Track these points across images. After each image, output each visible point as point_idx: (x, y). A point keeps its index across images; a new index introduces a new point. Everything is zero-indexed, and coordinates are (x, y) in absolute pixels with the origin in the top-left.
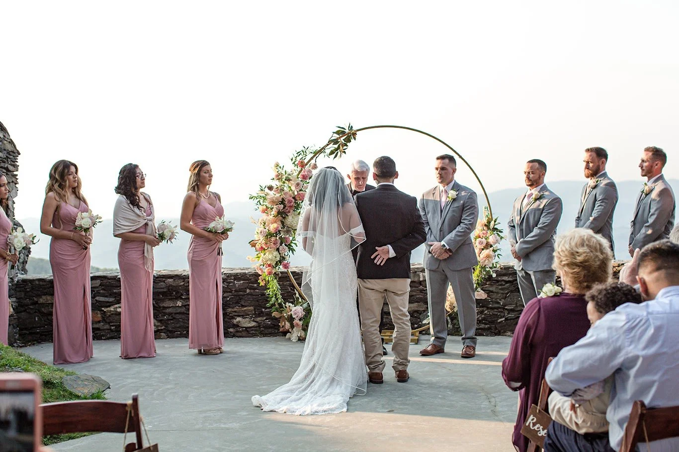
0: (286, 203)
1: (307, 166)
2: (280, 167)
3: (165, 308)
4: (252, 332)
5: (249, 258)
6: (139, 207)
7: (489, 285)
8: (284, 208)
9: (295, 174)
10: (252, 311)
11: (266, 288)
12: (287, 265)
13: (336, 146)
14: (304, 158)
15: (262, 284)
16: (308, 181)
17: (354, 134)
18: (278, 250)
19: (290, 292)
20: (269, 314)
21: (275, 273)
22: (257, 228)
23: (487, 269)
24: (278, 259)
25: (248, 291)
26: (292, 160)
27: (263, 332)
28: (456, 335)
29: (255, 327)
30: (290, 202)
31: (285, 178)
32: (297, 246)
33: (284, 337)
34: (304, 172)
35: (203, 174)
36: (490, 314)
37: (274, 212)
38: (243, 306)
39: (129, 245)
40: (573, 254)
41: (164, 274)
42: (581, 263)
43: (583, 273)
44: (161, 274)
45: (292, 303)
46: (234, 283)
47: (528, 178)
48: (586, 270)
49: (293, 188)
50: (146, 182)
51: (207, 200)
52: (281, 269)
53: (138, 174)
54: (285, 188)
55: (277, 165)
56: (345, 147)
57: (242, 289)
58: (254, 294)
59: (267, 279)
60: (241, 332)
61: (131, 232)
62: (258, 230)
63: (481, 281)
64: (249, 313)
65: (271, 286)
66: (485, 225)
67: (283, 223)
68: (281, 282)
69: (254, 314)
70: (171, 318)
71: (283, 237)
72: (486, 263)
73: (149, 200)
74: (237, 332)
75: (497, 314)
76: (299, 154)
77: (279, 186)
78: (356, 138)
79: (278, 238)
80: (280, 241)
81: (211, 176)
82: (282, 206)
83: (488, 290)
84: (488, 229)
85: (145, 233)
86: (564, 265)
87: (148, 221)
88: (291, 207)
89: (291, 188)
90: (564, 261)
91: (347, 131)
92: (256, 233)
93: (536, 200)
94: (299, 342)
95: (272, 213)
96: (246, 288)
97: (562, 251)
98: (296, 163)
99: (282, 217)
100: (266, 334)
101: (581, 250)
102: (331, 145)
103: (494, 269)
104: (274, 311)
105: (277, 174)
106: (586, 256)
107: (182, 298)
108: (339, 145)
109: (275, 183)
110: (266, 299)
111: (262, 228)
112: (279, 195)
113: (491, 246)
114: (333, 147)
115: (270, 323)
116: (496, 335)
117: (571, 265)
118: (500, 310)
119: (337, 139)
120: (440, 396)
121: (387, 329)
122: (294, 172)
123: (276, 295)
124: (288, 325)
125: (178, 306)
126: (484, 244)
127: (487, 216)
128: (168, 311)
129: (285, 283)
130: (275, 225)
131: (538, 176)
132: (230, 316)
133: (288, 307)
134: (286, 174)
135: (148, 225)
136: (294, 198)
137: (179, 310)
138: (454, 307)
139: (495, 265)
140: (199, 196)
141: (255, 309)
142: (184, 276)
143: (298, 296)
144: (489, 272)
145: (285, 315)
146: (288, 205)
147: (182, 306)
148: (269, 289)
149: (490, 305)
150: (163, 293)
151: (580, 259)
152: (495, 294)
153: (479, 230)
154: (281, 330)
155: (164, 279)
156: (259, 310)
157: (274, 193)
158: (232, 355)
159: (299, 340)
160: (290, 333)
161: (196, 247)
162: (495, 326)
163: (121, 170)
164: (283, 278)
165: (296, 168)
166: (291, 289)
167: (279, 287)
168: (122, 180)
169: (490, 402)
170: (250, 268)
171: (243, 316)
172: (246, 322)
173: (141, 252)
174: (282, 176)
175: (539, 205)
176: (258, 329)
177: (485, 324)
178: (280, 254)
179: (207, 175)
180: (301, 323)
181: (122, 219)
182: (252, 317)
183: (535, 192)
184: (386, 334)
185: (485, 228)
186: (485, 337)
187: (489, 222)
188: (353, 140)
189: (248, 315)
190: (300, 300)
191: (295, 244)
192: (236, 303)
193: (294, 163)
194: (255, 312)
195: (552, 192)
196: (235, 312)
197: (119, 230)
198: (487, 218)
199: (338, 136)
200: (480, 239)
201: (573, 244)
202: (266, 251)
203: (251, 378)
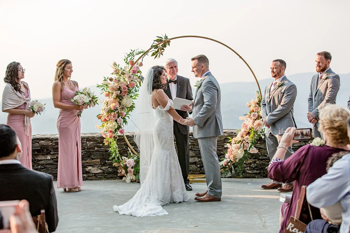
0: (122, 89)
1: (136, 64)
2: (117, 65)
3: (39, 160)
4: (99, 177)
5: (97, 127)
6: (20, 92)
7: (259, 144)
8: (121, 93)
9: (128, 70)
10: (98, 162)
11: (109, 147)
12: (123, 131)
13: (156, 50)
14: (133, 58)
15: (106, 144)
16: (136, 74)
17: (169, 42)
18: (116, 121)
19: (125, 149)
20: (111, 164)
21: (114, 137)
22: (102, 106)
23: (258, 133)
24: (116, 127)
25: (96, 149)
26: (125, 60)
27: (106, 177)
28: (237, 178)
29: (101, 173)
30: (124, 89)
31: (121, 73)
32: (129, 118)
33: (121, 180)
34: (134, 68)
35: (66, 69)
36: (260, 164)
37: (114, 95)
38: (93, 159)
39: (14, 118)
40: (332, 122)
41: (38, 137)
42: (338, 127)
43: (339, 134)
44: (36, 138)
45: (126, 156)
46: (86, 143)
47: (273, 72)
48: (341, 131)
49: (126, 79)
50: (25, 74)
51: (68, 87)
52: (119, 133)
53: (20, 69)
54: (121, 80)
55: (115, 64)
56: (162, 51)
57: (92, 147)
58: (100, 151)
59: (109, 141)
60: (91, 176)
61: (15, 108)
62: (103, 107)
63: (254, 141)
64: (97, 164)
65: (112, 145)
66: (257, 103)
67: (120, 103)
68: (119, 142)
69: (100, 165)
70: (43, 167)
71: (119, 112)
72: (257, 129)
73: (27, 87)
74: (89, 176)
75: (265, 164)
76: (129, 56)
77: (117, 78)
78: (170, 44)
79: (116, 113)
80: (117, 115)
81: (71, 71)
82: (119, 92)
83: (258, 147)
84: (259, 106)
85: (25, 109)
86: (327, 129)
87: (27, 101)
88: (125, 92)
89: (125, 80)
90: (327, 126)
91: (164, 39)
92: (101, 110)
93: (279, 86)
94: (132, 183)
95: (113, 96)
96: (94, 147)
97: (325, 120)
98: (128, 62)
99: (120, 99)
100: (108, 178)
101: (337, 119)
102: (153, 49)
103: (263, 133)
104: (115, 162)
105: (116, 70)
106: (341, 123)
107: (50, 154)
108: (158, 49)
109: (114, 76)
110: (109, 154)
111: (105, 107)
112: (117, 84)
113: (261, 118)
114: (154, 50)
115: (111, 170)
116: (264, 178)
117: (331, 128)
118: (267, 161)
119: (157, 45)
120: (228, 217)
121: (191, 174)
122: (127, 68)
123: (115, 151)
124: (124, 172)
125: (48, 159)
126: (256, 116)
127: (258, 97)
128: (41, 162)
129: (121, 143)
130: (114, 104)
131: (279, 70)
132: (84, 166)
133: (123, 159)
134: (121, 70)
135: (26, 104)
136: (127, 86)
137: (49, 162)
138: (236, 159)
139: (263, 131)
140: (63, 84)
141: (101, 161)
142: (52, 138)
143: (131, 152)
144: (259, 135)
145: (122, 164)
146: (123, 91)
147: (51, 159)
148: (111, 147)
149: (260, 158)
150: (38, 151)
151: (336, 125)
152: (264, 150)
153: (253, 107)
154: (119, 175)
155: (38, 141)
156: (104, 162)
157: (114, 83)
158: (86, 192)
159: (131, 181)
160: (125, 177)
161: (63, 119)
162: (264, 171)
163: (8, 67)
164: (120, 140)
165: (128, 66)
166: (126, 147)
167: (117, 146)
168: (9, 73)
169: (261, 220)
170: (97, 133)
171: (92, 166)
172: (95, 170)
173: (22, 122)
174: (119, 71)
175: (281, 90)
176: (103, 174)
177: (257, 170)
178: (118, 123)
179: (69, 70)
180: (133, 170)
181: (9, 99)
182: (98, 167)
183: (278, 81)
184: (190, 177)
185: (257, 105)
186: (257, 179)
187: (260, 101)
188: (168, 46)
189: (96, 165)
190: (132, 155)
191: (128, 117)
192: (88, 157)
193: (126, 62)
194: (101, 163)
195: (290, 81)
196: (87, 163)
197: (6, 107)
198: (258, 99)
199: (158, 43)
200: (254, 113)
201: (332, 115)
202: (108, 122)
203: (101, 206)
